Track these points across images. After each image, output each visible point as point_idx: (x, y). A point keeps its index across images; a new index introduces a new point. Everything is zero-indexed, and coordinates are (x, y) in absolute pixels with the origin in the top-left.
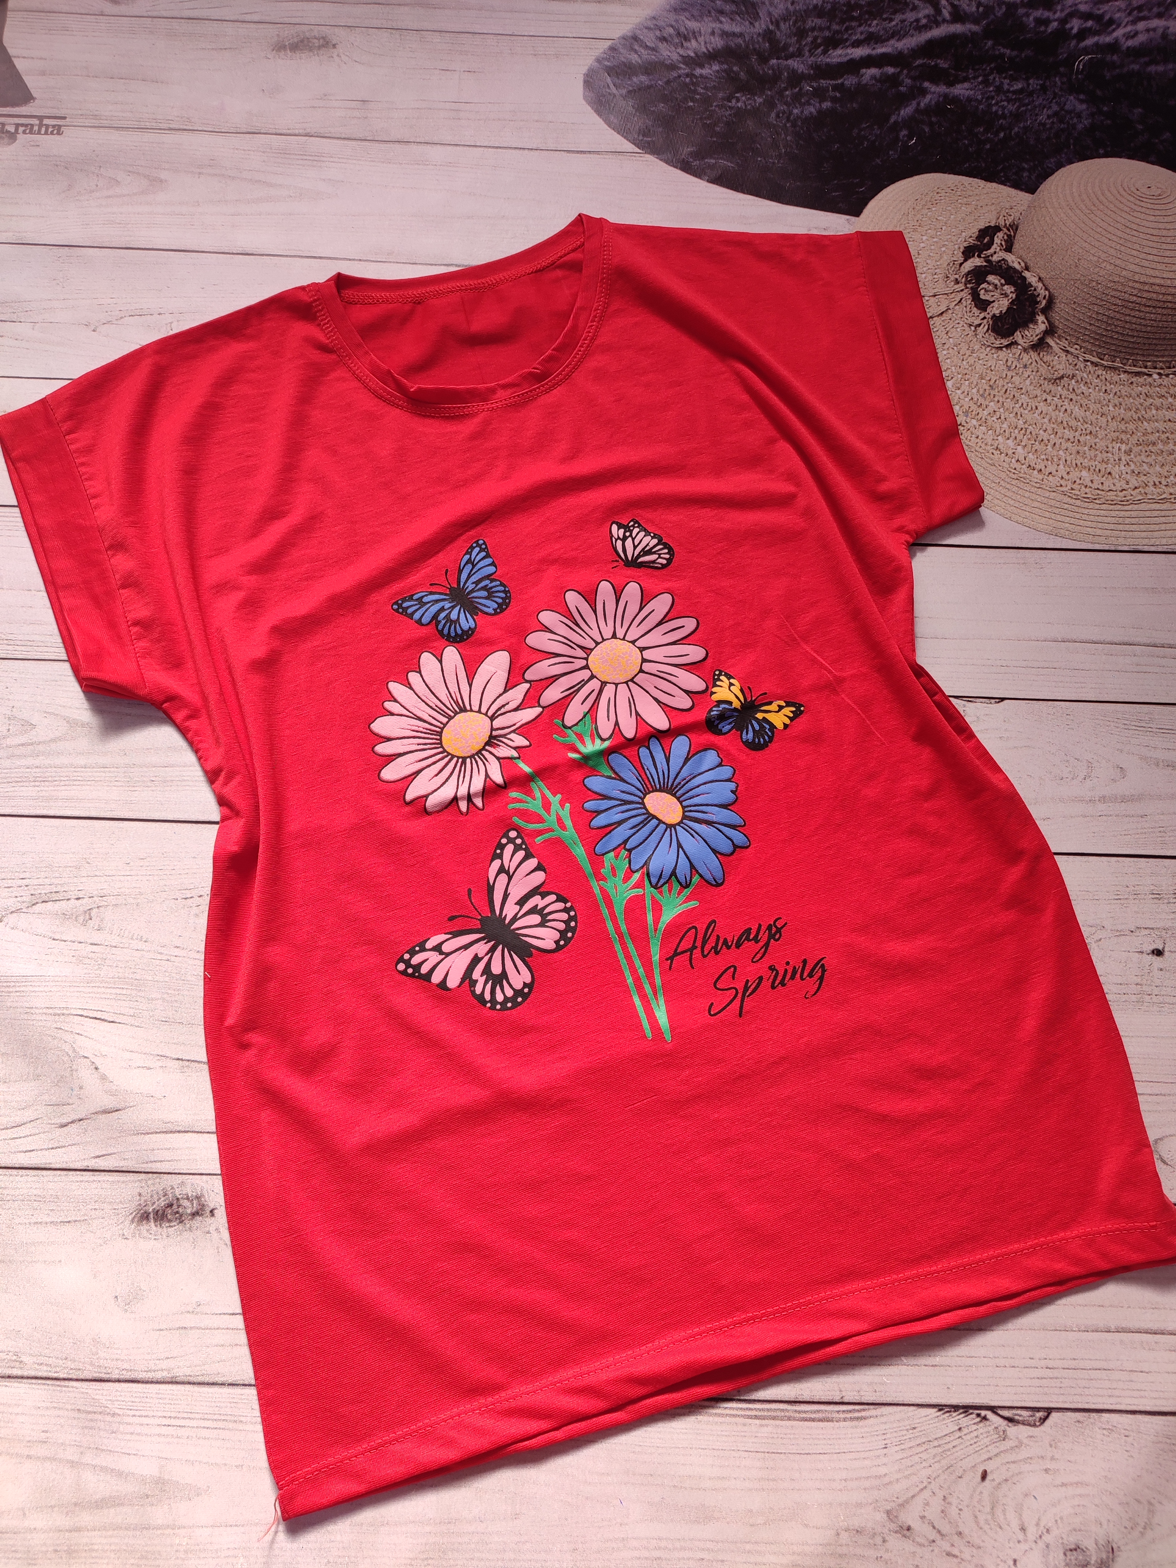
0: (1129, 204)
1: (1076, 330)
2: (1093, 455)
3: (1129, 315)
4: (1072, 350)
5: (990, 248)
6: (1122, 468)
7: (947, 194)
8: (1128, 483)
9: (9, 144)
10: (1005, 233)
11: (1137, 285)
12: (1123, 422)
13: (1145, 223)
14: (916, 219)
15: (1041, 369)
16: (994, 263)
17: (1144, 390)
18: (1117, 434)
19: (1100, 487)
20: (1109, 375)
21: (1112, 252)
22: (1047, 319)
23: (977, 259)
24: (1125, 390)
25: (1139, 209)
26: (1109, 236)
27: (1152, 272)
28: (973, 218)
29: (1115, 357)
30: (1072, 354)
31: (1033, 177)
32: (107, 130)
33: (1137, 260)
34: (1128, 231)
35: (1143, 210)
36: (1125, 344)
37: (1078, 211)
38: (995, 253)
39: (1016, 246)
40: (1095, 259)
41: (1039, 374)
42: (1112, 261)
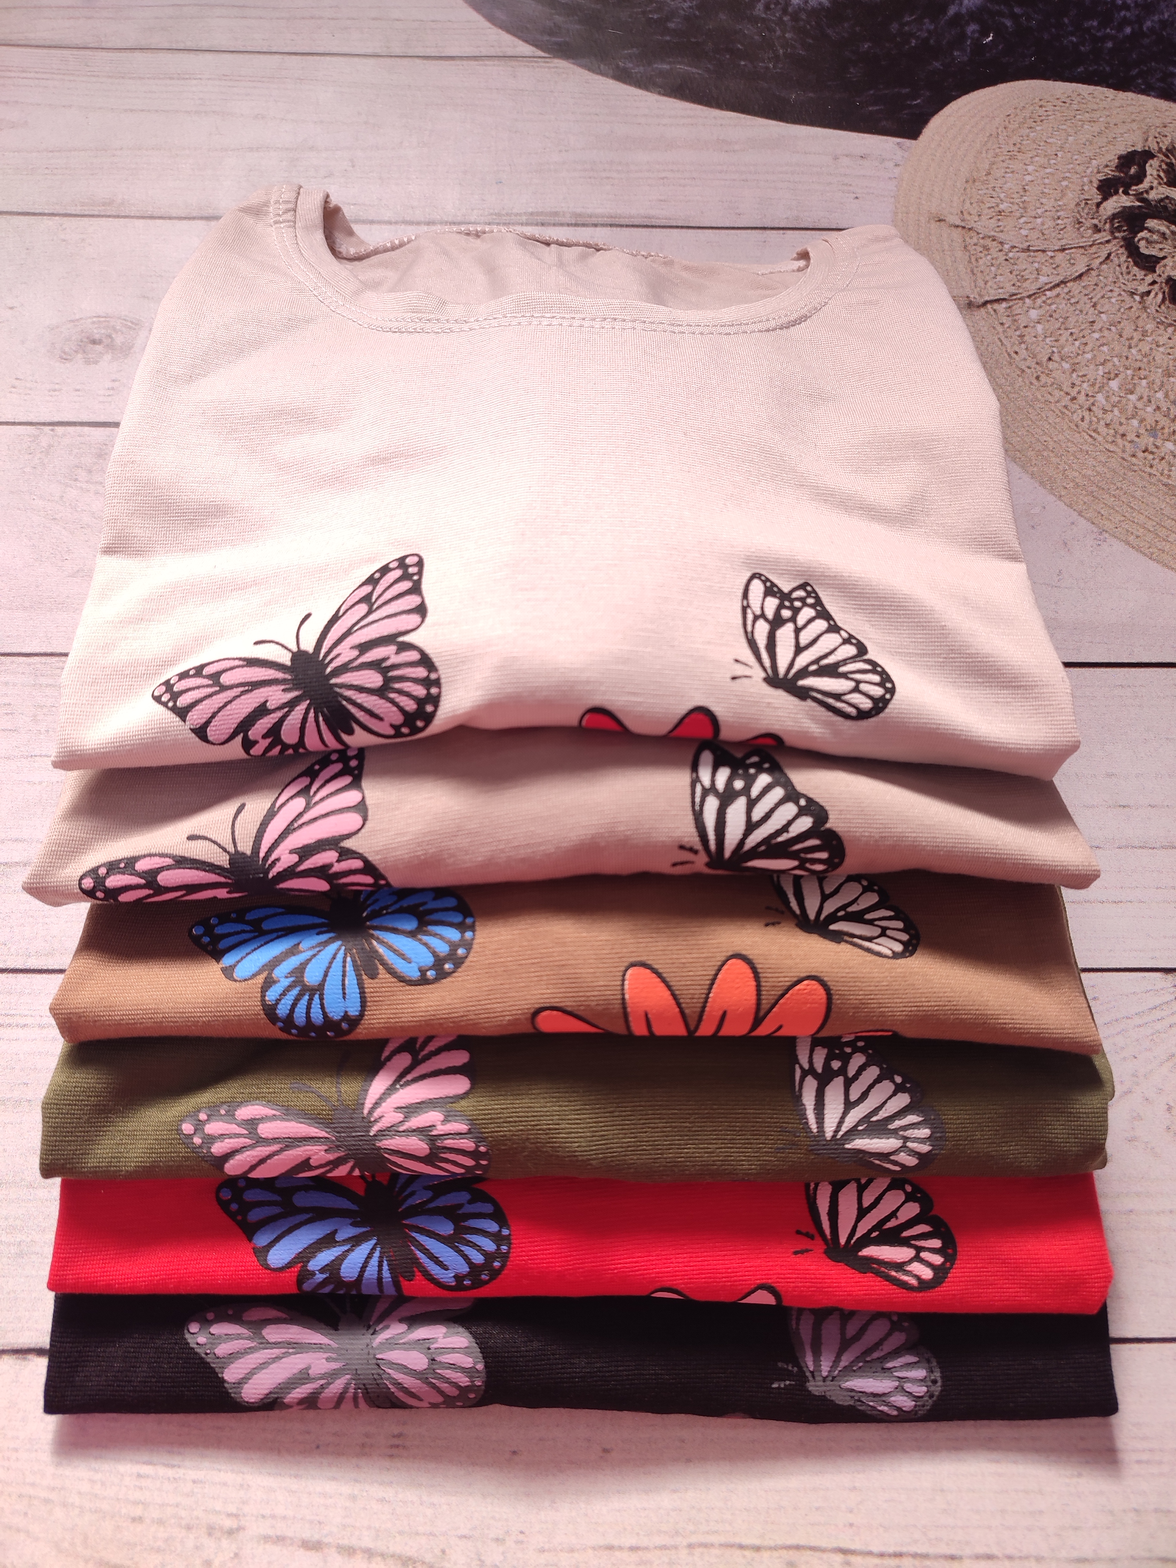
5: (1141, 181)
7: (1057, 108)
10: (1162, 161)
14: (1011, 142)
16: (1153, 203)
23: (1125, 197)
28: (1105, 140)
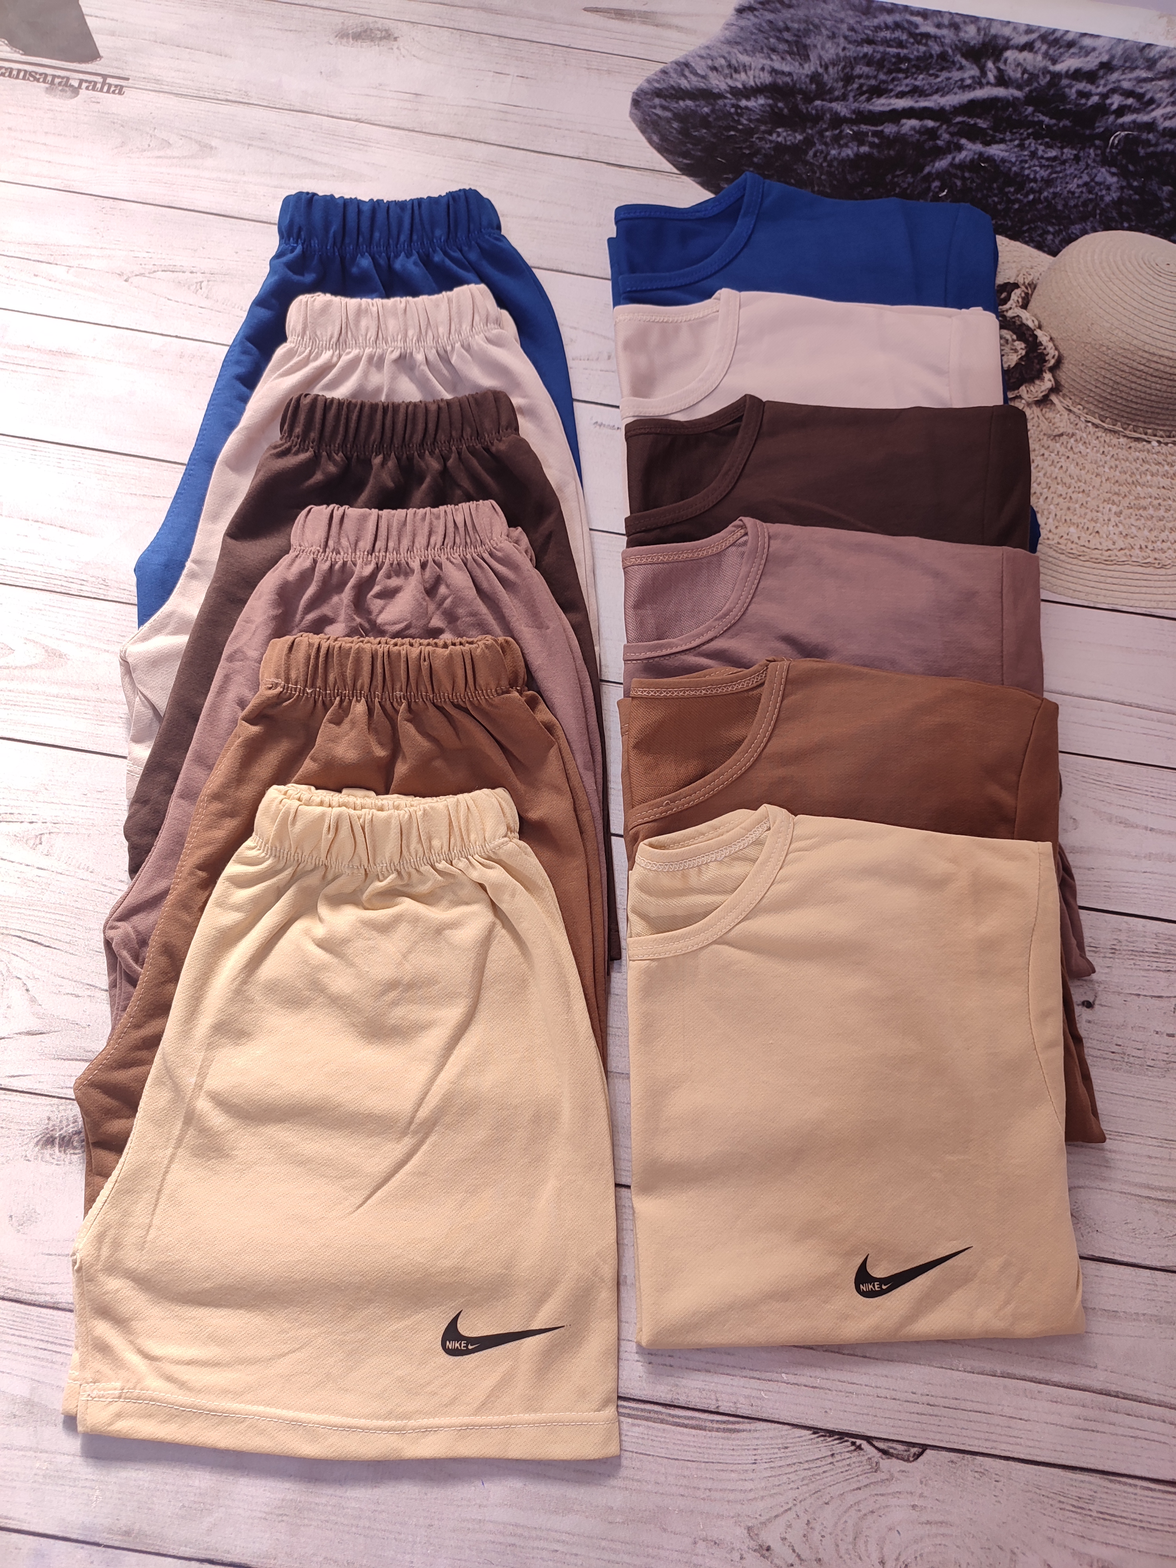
0: (1148, 277)
1: (1081, 391)
2: (1083, 513)
3: (1135, 383)
4: (1075, 410)
5: (1005, 303)
6: (1111, 528)
8: (1114, 543)
9: (71, 98)
10: (1023, 291)
11: (1146, 355)
12: (1117, 484)
13: (1161, 297)
15: (1042, 424)
16: (1008, 319)
17: (1142, 455)
18: (1109, 495)
19: (1087, 544)
20: (1108, 437)
21: (1125, 320)
22: (1054, 377)
24: (1123, 453)
25: (1157, 283)
26: (1124, 305)
27: (1162, 345)
29: (1116, 421)
30: (1074, 413)
31: (1057, 241)
32: (166, 95)
33: (1149, 332)
34: (1144, 302)
35: (1160, 284)
36: (1128, 410)
37: (1097, 278)
38: (1010, 308)
39: (1032, 305)
40: (1109, 325)
41: (1039, 429)
42: (1125, 330)
